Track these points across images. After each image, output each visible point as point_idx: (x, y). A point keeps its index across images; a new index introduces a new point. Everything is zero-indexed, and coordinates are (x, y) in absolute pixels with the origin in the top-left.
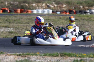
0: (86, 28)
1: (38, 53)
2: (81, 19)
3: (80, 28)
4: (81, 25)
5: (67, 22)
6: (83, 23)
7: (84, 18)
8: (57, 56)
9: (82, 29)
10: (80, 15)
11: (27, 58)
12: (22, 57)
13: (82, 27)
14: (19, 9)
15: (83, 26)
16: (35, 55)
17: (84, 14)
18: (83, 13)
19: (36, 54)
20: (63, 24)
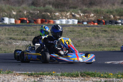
0: (116, 41)
1: (54, 72)
2: (111, 30)
3: (110, 41)
4: (110, 38)
5: (94, 34)
6: (113, 35)
7: (114, 29)
8: (77, 76)
9: (112, 42)
10: (109, 25)
11: (40, 79)
12: (34, 77)
13: (111, 40)
14: (40, 19)
15: (113, 39)
16: (50, 75)
17: (115, 25)
18: (114, 23)
19: (52, 73)
20: (90, 37)
